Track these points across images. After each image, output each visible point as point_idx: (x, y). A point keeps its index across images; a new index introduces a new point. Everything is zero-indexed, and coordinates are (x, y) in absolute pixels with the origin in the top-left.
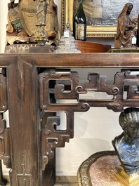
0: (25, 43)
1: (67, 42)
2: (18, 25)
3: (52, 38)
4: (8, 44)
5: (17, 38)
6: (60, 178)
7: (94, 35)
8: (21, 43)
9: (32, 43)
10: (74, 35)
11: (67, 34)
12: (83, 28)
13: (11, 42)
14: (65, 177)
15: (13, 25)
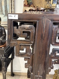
2: (31, 1)
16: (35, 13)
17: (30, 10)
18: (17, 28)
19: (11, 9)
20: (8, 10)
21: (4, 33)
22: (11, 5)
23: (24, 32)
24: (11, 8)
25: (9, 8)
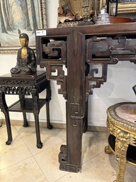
0: (72, 21)
1: (103, 18)
2: (67, 8)
3: (92, 15)
4: (60, 23)
5: (67, 18)
6: (90, 127)
7: (123, 11)
8: (69, 21)
9: (77, 20)
10: (108, 12)
11: (103, 11)
12: (115, 6)
13: (62, 21)
14: (94, 127)
15: (63, 8)
16: (71, 25)
17: (65, 21)
18: (46, 46)
19: (43, 21)
20: (38, 22)
21: (33, 59)
22: (42, 14)
23: (53, 50)
24: (42, 19)
25: (39, 19)
